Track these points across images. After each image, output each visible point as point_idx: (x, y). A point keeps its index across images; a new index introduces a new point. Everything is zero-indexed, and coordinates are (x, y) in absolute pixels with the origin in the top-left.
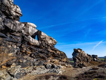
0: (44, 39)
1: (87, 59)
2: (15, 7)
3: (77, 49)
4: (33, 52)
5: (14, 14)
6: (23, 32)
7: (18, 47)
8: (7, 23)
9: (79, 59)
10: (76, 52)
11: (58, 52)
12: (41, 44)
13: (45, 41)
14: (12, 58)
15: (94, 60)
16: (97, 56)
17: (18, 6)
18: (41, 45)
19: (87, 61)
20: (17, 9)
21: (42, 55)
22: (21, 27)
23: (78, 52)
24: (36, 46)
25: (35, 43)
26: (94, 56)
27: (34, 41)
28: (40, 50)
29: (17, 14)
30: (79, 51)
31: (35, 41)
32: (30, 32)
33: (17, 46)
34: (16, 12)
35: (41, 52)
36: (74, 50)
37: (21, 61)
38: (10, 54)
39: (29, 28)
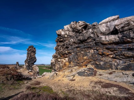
0: (127, 28)
2: (78, 24)
4: (115, 52)
5: (80, 28)
6: (92, 36)
7: (96, 51)
8: (78, 37)
13: (130, 29)
14: (88, 60)
17: (79, 22)
18: (123, 39)
20: (80, 24)
22: (88, 33)
25: (109, 40)
27: (107, 39)
29: (82, 27)
32: (104, 31)
33: (94, 50)
34: (80, 26)
37: (98, 63)
38: (85, 58)
39: (99, 28)
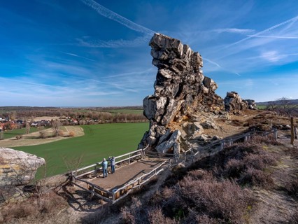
1: (241, 107)
3: (230, 92)
9: (233, 106)
10: (230, 96)
11: (219, 99)
12: (209, 91)
15: (250, 108)
16: (253, 101)
19: (241, 109)
21: (209, 103)
23: (233, 97)
24: (206, 94)
26: (250, 102)
28: (208, 97)
30: (234, 95)
31: (206, 90)
35: (208, 100)
36: (228, 94)
